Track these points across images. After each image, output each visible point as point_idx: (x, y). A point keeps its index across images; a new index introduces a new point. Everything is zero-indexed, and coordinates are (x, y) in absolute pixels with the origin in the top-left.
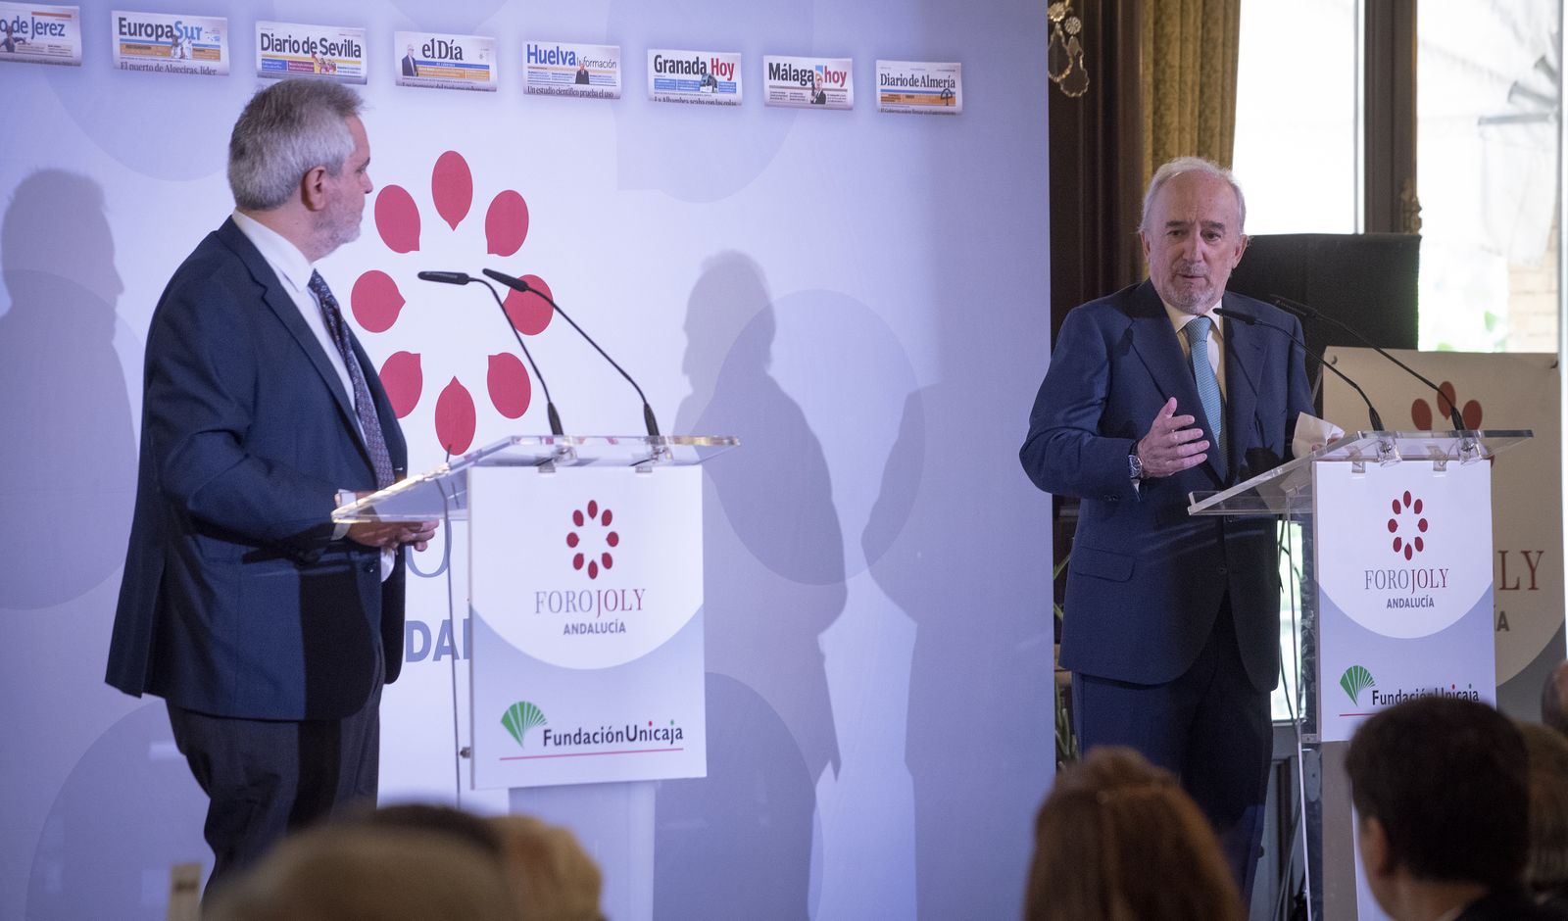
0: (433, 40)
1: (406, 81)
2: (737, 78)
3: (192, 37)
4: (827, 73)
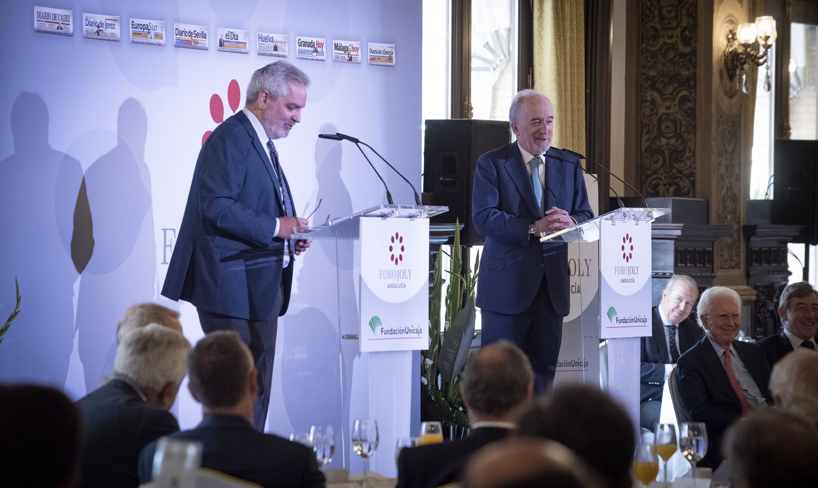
0: (229, 32)
1: (221, 49)
2: (324, 50)
3: (154, 30)
4: (353, 48)
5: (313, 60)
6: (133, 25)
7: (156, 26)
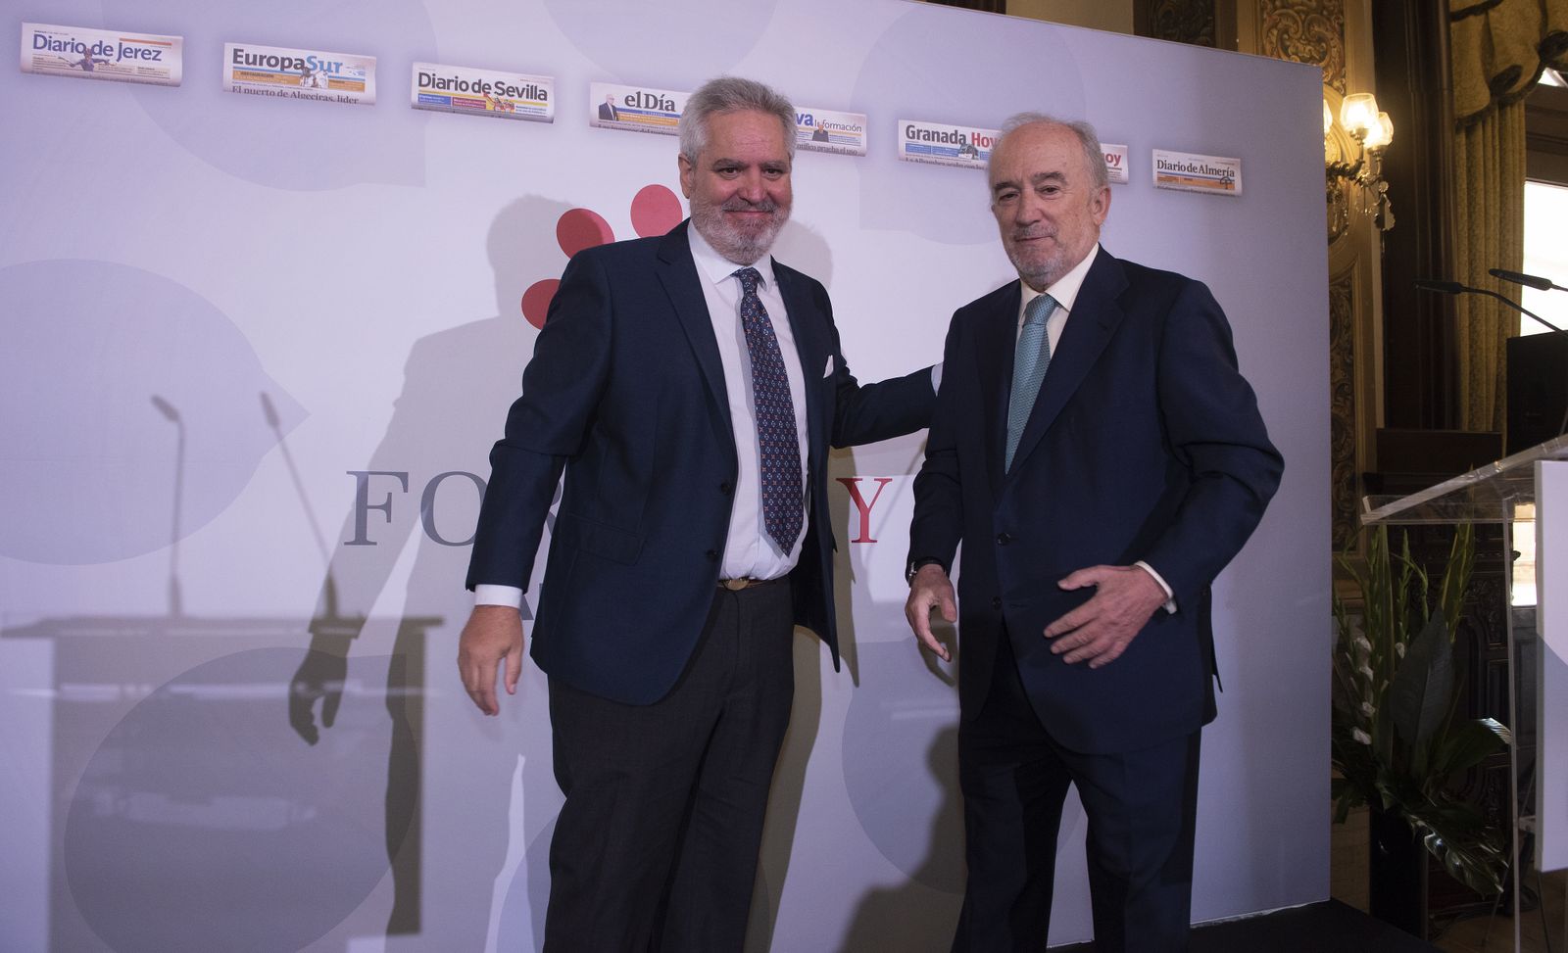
0: (639, 94)
3: (329, 70)
5: (957, 165)
6: (236, 56)
7: (338, 65)
